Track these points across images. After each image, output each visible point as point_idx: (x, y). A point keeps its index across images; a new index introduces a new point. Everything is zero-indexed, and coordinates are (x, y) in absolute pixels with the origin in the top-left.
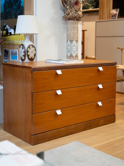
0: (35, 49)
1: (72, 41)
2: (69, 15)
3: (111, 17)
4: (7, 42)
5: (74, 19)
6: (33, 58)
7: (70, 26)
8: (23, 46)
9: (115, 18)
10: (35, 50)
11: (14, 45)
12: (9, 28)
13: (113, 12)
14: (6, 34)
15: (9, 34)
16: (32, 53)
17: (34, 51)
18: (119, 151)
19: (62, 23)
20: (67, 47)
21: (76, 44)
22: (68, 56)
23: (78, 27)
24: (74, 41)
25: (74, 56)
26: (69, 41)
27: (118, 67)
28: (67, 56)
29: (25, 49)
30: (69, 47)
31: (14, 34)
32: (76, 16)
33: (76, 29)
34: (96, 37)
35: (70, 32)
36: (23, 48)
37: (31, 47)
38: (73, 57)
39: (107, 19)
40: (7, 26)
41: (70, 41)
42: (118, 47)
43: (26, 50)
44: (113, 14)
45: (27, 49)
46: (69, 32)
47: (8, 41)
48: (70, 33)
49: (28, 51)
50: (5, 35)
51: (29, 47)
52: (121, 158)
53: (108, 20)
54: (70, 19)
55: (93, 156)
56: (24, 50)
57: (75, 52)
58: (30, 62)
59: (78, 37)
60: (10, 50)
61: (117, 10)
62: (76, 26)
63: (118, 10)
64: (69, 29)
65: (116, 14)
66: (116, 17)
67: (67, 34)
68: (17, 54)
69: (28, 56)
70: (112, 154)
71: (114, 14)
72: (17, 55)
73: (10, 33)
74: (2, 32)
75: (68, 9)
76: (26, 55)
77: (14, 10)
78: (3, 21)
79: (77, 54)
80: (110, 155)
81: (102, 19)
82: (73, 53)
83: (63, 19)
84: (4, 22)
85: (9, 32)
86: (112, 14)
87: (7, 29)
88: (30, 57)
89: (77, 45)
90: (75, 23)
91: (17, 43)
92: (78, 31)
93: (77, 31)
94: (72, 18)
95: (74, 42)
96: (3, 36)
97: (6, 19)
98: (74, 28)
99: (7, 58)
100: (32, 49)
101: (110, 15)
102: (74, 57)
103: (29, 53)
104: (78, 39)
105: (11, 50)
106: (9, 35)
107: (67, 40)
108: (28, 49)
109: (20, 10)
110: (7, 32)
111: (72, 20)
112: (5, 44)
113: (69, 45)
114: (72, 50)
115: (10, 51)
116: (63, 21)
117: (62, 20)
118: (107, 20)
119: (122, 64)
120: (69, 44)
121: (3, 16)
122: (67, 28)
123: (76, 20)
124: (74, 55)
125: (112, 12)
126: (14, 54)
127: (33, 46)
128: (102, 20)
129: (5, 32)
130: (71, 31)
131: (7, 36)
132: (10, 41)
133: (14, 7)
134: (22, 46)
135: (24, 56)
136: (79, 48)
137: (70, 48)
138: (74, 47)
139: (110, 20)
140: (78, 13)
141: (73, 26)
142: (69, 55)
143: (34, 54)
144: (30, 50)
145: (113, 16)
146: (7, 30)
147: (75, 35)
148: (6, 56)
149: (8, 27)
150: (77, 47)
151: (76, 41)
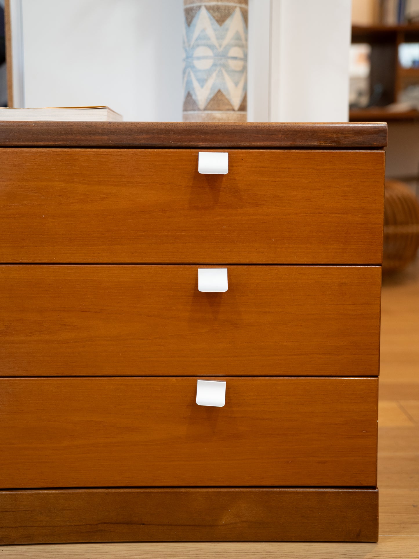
1: (193, 17)
21: (211, 33)
24: (203, 12)
25: (202, 104)
38: (195, 107)
41: (188, 12)
57: (206, 81)
79: (219, 91)
82: (196, 85)
89: (220, 38)
95: (203, 19)
102: (202, 106)
114: (193, 68)
124: (202, 96)
138: (201, 52)
150: (221, 50)
151: (217, 14)
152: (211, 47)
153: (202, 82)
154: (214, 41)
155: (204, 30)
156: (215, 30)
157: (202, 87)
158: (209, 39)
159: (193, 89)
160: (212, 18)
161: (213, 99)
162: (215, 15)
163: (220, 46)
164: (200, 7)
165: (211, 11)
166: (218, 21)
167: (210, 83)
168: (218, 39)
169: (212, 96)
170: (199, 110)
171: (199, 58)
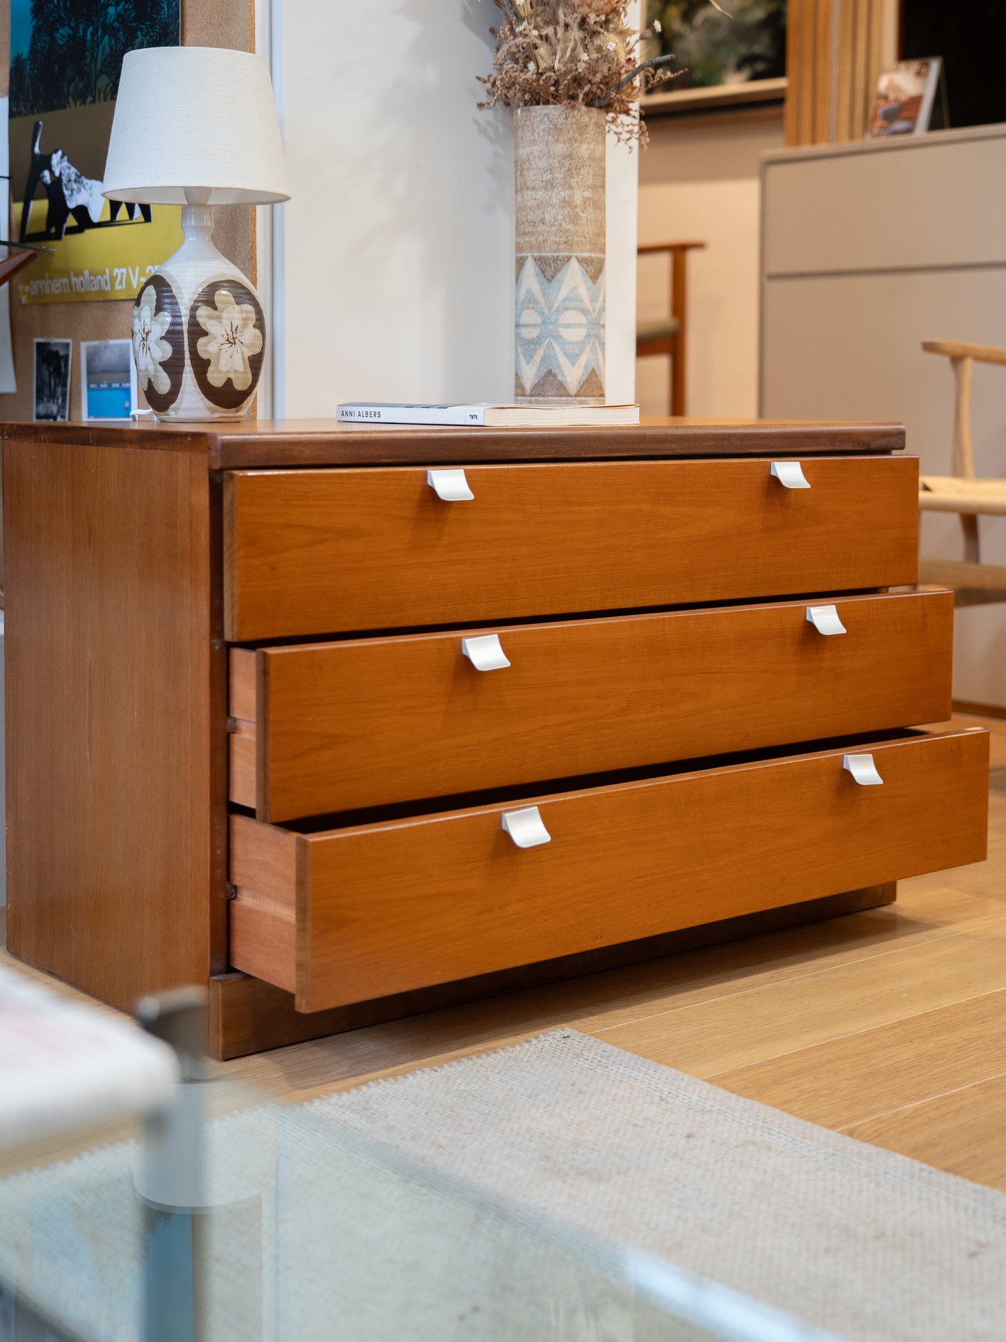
0: (253, 316)
1: (557, 271)
2: (531, 66)
3: (879, 123)
4: (55, 286)
5: (573, 97)
6: (240, 385)
7: (536, 149)
8: (158, 293)
9: (909, 131)
10: (260, 324)
11: (107, 302)
12: (73, 170)
13: (893, 87)
14: (49, 226)
15: (71, 221)
16: (231, 342)
17: (250, 335)
18: (909, 1099)
19: (482, 131)
20: (518, 315)
21: (583, 292)
22: (528, 387)
23: (602, 159)
24: (574, 264)
25: (573, 387)
26: (530, 268)
27: (926, 488)
28: (519, 385)
29: (176, 315)
30: (530, 317)
31: (108, 218)
32: (581, 67)
33: (587, 175)
34: (768, 277)
35: (541, 194)
36: (159, 309)
37: (223, 295)
38: (562, 390)
39: (852, 136)
40: (56, 158)
41: (542, 263)
42: (928, 339)
43: (185, 320)
44: (892, 96)
45: (193, 317)
46: (531, 198)
47: (66, 273)
48: (538, 206)
49: (197, 332)
50: (42, 228)
51: (208, 297)
52: (915, 1152)
53: (857, 144)
54: (536, 97)
55: (689, 1136)
56: (166, 318)
57: (578, 356)
58: (220, 413)
59: (601, 234)
60: (77, 348)
61: (927, 65)
62: (584, 150)
63: (935, 66)
64: (532, 177)
65: (916, 101)
66: (913, 119)
67: (519, 210)
68: (128, 371)
69: (201, 366)
70: (848, 1121)
71: (903, 97)
72: (128, 380)
73: (82, 212)
74: (18, 207)
75: (520, 19)
76: (188, 362)
77: (106, 28)
78: (31, 119)
79: (593, 371)
80: (832, 1127)
81: (814, 140)
82: (563, 360)
83: (484, 98)
84: (37, 126)
85: (71, 205)
86: (885, 98)
87: (57, 182)
88: (216, 378)
89: (594, 300)
90: (582, 129)
91: (129, 282)
92: (599, 185)
93: (594, 188)
94: (556, 84)
95: (573, 275)
96: (23, 236)
97: (50, 107)
98: (571, 164)
99: (54, 409)
100: (235, 314)
101: (873, 104)
102: (573, 391)
103: (206, 348)
104: (603, 250)
105: (84, 346)
106: (72, 231)
107: (520, 263)
108: (203, 313)
109: (152, 26)
110: (58, 209)
111: (556, 98)
112: (43, 303)
113: (530, 301)
114: (558, 338)
115: (78, 354)
116: (487, 115)
117: (481, 105)
118: (846, 145)
119: (957, 471)
120: (529, 291)
121: (28, 81)
122: (520, 167)
123: (589, 104)
124: (572, 376)
125: (883, 83)
126: (104, 371)
127: (243, 294)
128: (806, 149)
129: (40, 207)
130: (550, 185)
131: (58, 237)
132: (79, 273)
133: (111, 10)
134: (151, 290)
135: (173, 367)
136: (608, 319)
137: (537, 319)
138: (570, 317)
139: (869, 141)
140: (599, 49)
141: (560, 149)
142: (530, 375)
143: (249, 353)
144: (219, 318)
145: (891, 116)
146: (55, 192)
147: (575, 219)
148: (53, 397)
149: (65, 163)
150: (594, 316)
151: (590, 269)
152: (584, 311)
153: (573, 358)
154: (587, 303)
155: (575, 288)
156: (588, 290)
157: (573, 364)
158: (582, 301)
159: (559, 367)
160: (585, 273)
161: (586, 382)
162: (589, 269)
163: (594, 311)
164: (569, 258)
165: (584, 265)
166: (591, 277)
167: (583, 359)
168: (591, 301)
169: (585, 378)
170: (569, 395)
171: (568, 326)
